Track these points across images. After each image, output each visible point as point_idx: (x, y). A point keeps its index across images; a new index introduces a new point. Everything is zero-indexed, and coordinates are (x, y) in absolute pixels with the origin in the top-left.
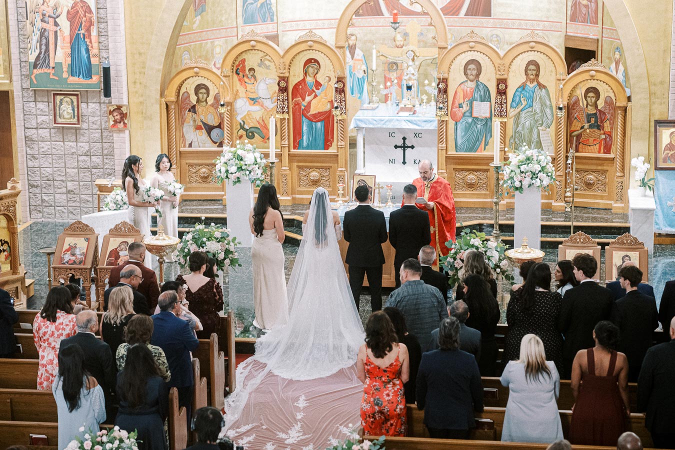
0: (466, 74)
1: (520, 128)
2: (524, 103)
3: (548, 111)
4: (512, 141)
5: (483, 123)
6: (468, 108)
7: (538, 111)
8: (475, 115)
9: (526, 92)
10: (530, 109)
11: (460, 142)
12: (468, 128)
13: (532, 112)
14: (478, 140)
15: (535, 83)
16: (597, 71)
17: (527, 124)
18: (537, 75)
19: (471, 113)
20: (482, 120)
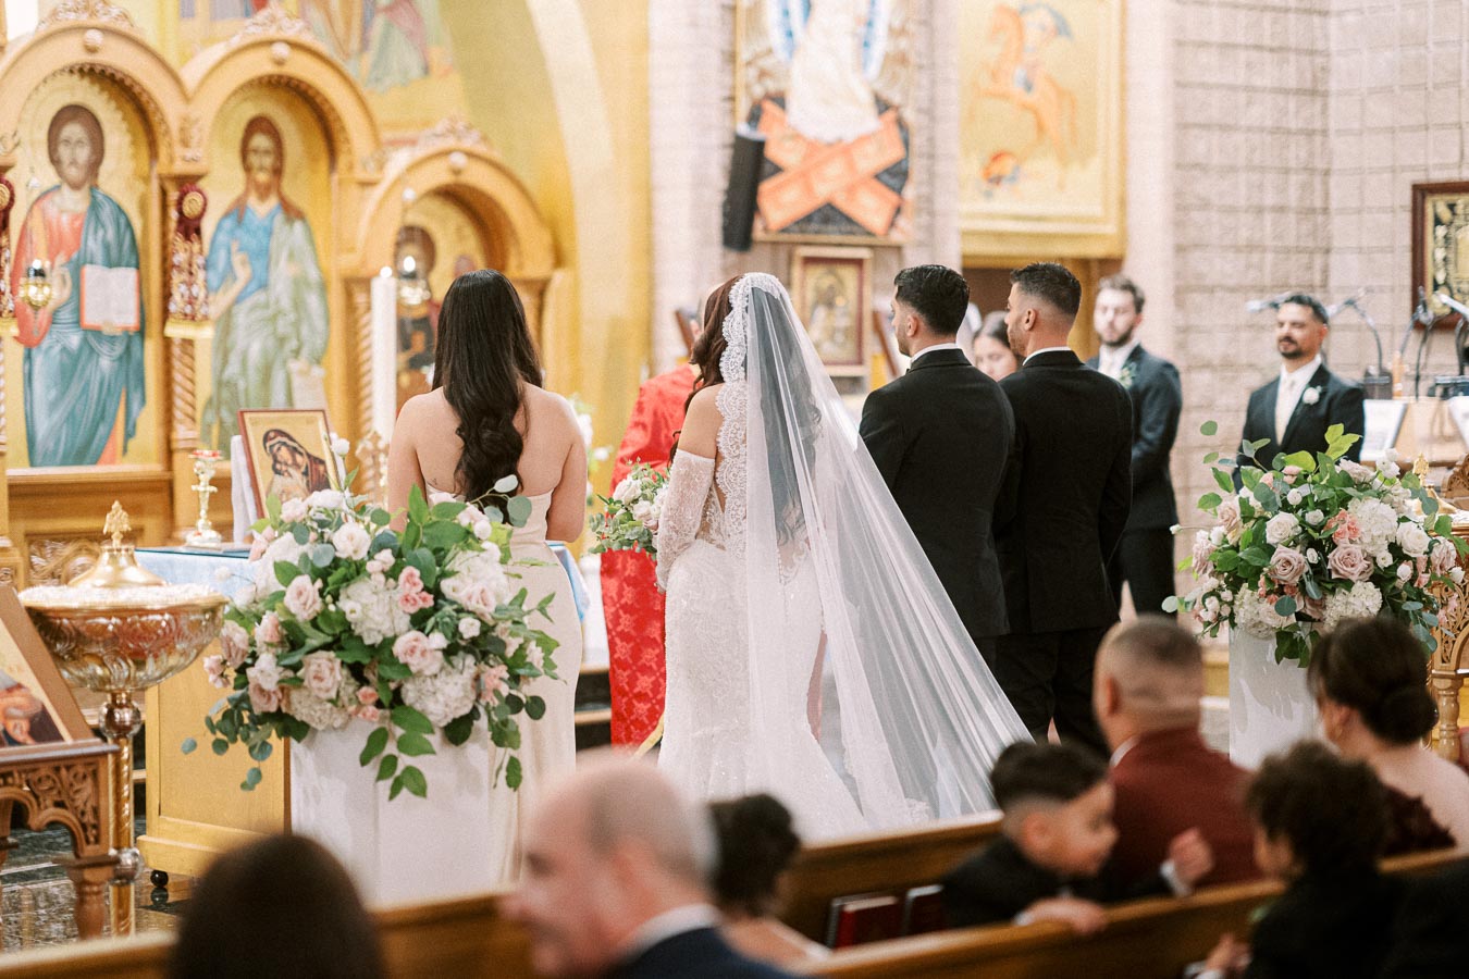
0: (55, 161)
1: (233, 369)
2: (243, 273)
3: (313, 301)
4: (210, 416)
5: (119, 349)
6: (67, 292)
7: (286, 303)
8: (91, 318)
9: (248, 231)
10: (260, 297)
11: (42, 427)
12: (70, 369)
13: (267, 306)
14: (102, 418)
15: (273, 202)
16: (470, 155)
17: (255, 349)
18: (278, 172)
19: (79, 310)
20: (112, 339)
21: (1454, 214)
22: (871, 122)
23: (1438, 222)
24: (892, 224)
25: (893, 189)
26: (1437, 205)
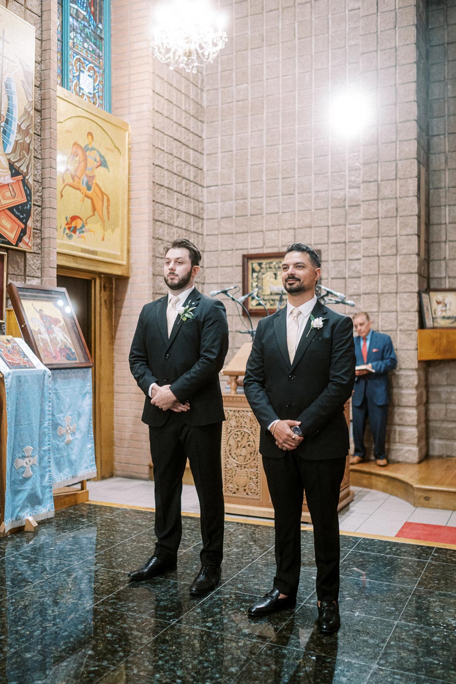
21: (261, 268)
22: (8, 179)
23: (253, 271)
24: (20, 239)
25: (21, 220)
26: (255, 264)
